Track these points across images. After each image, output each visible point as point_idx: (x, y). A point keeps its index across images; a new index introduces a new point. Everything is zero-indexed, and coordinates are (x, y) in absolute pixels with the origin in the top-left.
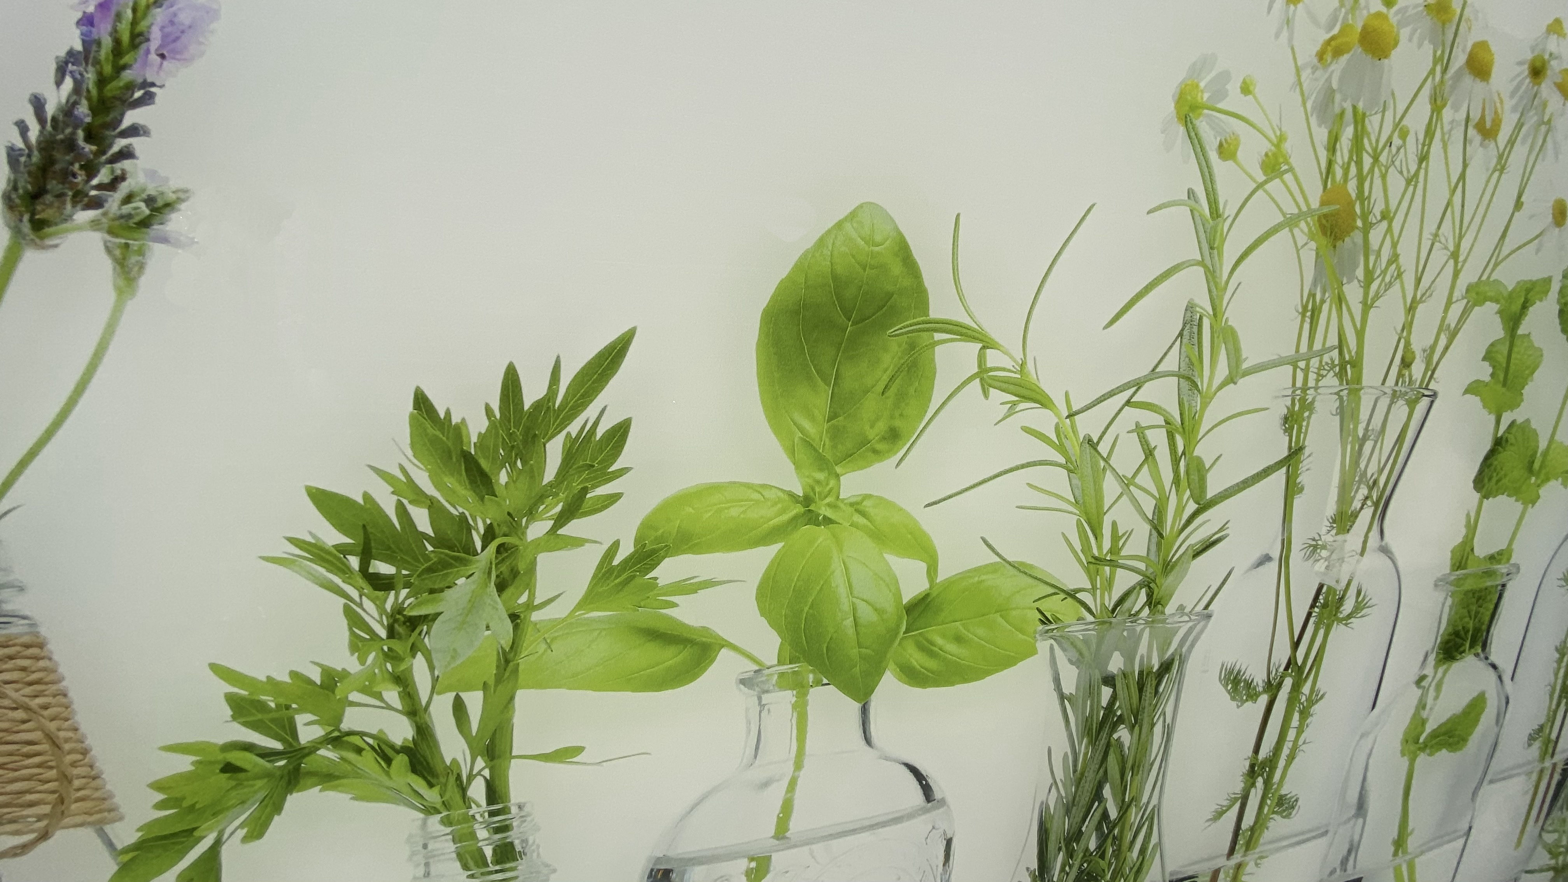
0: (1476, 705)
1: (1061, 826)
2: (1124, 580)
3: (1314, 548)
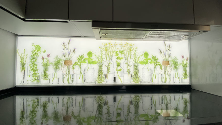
0: (121, 69)
2: (100, 61)
3: (108, 61)
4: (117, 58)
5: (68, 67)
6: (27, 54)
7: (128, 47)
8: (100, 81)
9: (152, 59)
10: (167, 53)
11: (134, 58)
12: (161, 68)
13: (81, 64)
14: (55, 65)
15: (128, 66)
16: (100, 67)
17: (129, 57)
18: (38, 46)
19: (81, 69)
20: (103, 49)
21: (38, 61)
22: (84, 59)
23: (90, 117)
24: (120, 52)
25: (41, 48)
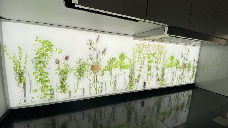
0: (151, 73)
1: (130, 76)
2: (132, 65)
3: (140, 65)
4: (149, 62)
5: (96, 74)
6: (27, 55)
7: (159, 49)
8: (131, 87)
9: (176, 62)
10: (186, 56)
11: (163, 62)
12: (180, 71)
13: (111, 69)
14: (78, 71)
15: (157, 70)
16: (132, 71)
17: (159, 60)
18: (47, 41)
19: (111, 75)
20: (137, 50)
21: (48, 66)
22: (115, 62)
23: (119, 125)
24: (152, 55)
25: (53, 46)
